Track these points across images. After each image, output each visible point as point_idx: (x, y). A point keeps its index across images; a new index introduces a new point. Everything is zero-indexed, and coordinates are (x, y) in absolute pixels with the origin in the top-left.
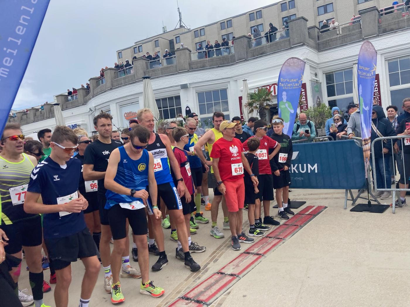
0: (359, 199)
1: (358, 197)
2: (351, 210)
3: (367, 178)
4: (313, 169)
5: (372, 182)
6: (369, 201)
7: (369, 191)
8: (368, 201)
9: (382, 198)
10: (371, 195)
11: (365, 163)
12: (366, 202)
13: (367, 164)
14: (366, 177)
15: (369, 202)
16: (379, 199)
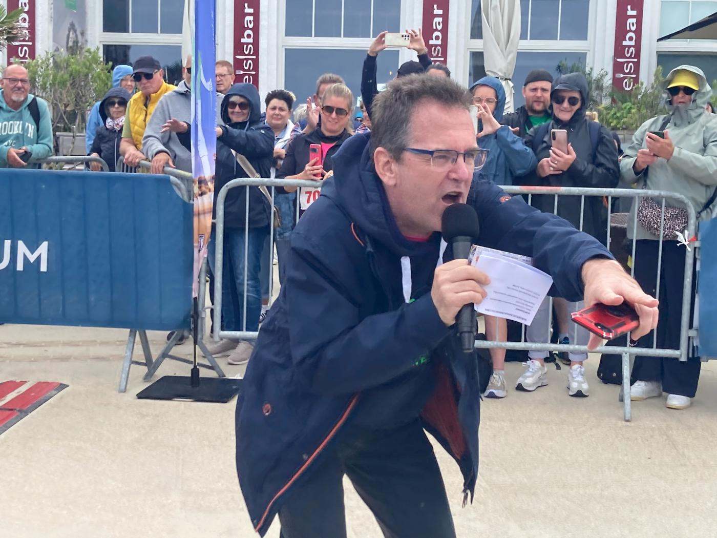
0: (167, 360)
1: (165, 355)
2: (141, 396)
3: (195, 299)
4: (32, 258)
5: (208, 311)
6: (195, 367)
7: (199, 336)
8: (192, 366)
9: (230, 361)
10: (203, 348)
11: (196, 251)
12: (185, 371)
13: (200, 257)
14: (194, 295)
15: (195, 371)
16: (222, 363)
